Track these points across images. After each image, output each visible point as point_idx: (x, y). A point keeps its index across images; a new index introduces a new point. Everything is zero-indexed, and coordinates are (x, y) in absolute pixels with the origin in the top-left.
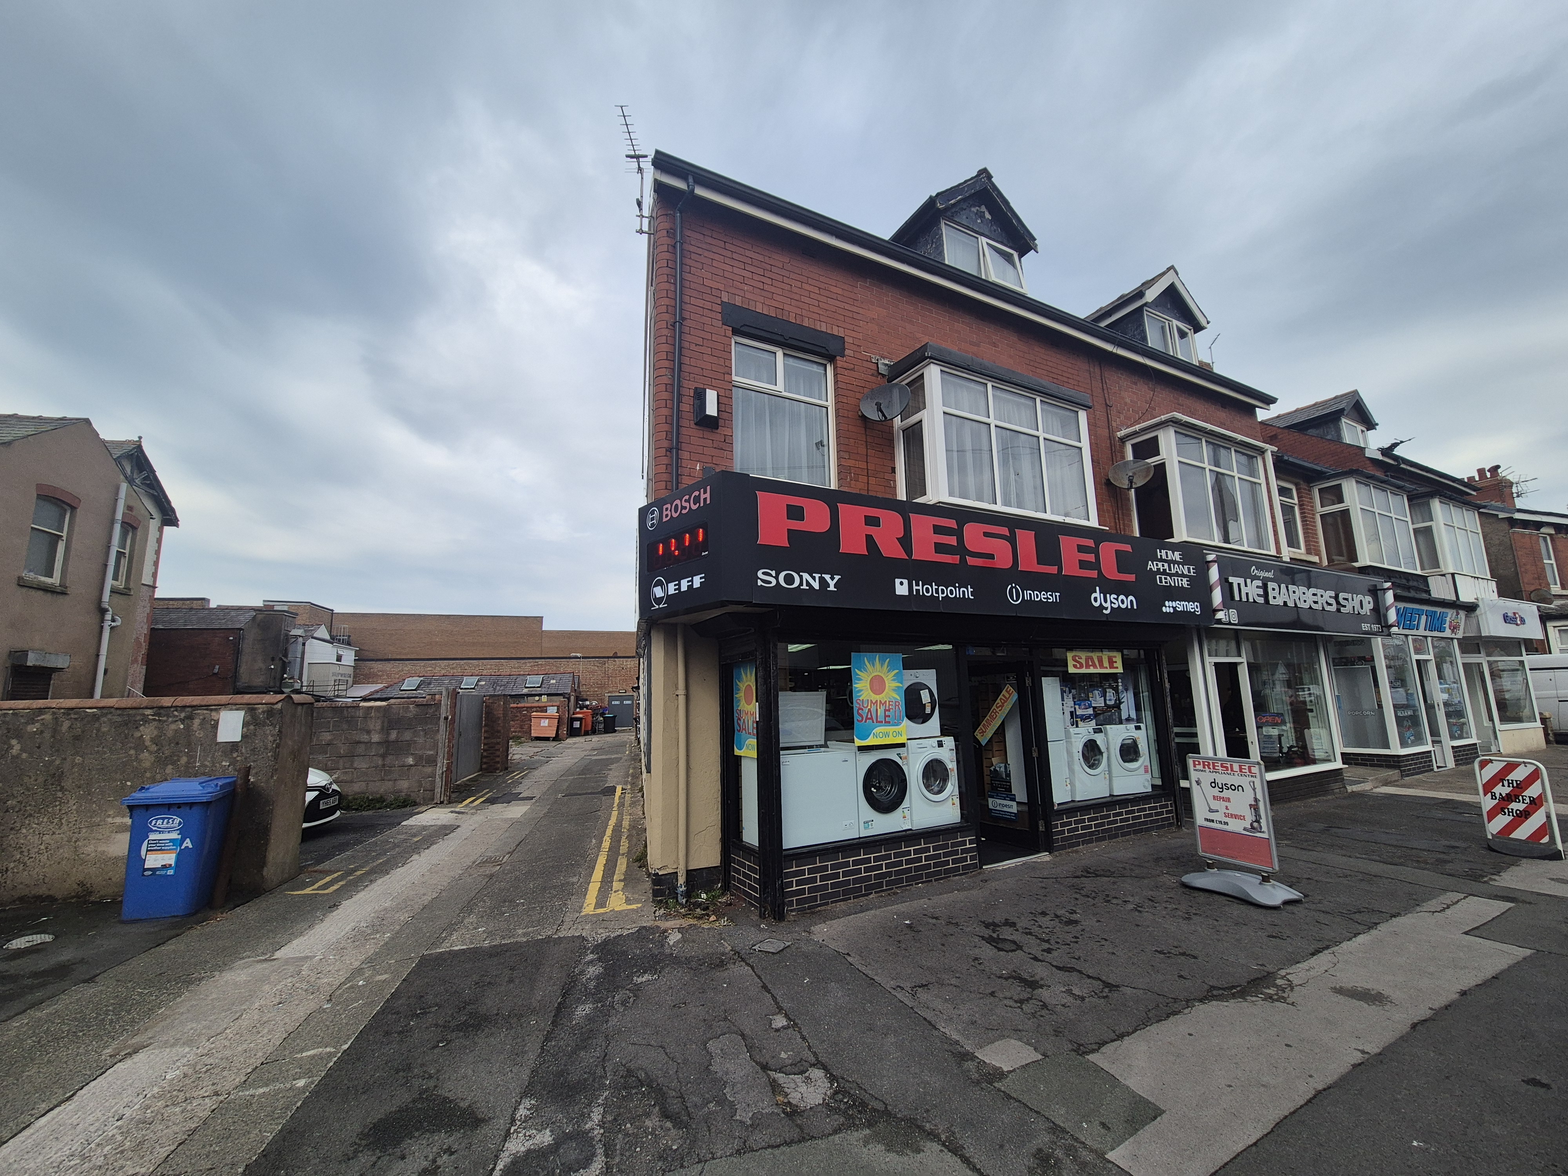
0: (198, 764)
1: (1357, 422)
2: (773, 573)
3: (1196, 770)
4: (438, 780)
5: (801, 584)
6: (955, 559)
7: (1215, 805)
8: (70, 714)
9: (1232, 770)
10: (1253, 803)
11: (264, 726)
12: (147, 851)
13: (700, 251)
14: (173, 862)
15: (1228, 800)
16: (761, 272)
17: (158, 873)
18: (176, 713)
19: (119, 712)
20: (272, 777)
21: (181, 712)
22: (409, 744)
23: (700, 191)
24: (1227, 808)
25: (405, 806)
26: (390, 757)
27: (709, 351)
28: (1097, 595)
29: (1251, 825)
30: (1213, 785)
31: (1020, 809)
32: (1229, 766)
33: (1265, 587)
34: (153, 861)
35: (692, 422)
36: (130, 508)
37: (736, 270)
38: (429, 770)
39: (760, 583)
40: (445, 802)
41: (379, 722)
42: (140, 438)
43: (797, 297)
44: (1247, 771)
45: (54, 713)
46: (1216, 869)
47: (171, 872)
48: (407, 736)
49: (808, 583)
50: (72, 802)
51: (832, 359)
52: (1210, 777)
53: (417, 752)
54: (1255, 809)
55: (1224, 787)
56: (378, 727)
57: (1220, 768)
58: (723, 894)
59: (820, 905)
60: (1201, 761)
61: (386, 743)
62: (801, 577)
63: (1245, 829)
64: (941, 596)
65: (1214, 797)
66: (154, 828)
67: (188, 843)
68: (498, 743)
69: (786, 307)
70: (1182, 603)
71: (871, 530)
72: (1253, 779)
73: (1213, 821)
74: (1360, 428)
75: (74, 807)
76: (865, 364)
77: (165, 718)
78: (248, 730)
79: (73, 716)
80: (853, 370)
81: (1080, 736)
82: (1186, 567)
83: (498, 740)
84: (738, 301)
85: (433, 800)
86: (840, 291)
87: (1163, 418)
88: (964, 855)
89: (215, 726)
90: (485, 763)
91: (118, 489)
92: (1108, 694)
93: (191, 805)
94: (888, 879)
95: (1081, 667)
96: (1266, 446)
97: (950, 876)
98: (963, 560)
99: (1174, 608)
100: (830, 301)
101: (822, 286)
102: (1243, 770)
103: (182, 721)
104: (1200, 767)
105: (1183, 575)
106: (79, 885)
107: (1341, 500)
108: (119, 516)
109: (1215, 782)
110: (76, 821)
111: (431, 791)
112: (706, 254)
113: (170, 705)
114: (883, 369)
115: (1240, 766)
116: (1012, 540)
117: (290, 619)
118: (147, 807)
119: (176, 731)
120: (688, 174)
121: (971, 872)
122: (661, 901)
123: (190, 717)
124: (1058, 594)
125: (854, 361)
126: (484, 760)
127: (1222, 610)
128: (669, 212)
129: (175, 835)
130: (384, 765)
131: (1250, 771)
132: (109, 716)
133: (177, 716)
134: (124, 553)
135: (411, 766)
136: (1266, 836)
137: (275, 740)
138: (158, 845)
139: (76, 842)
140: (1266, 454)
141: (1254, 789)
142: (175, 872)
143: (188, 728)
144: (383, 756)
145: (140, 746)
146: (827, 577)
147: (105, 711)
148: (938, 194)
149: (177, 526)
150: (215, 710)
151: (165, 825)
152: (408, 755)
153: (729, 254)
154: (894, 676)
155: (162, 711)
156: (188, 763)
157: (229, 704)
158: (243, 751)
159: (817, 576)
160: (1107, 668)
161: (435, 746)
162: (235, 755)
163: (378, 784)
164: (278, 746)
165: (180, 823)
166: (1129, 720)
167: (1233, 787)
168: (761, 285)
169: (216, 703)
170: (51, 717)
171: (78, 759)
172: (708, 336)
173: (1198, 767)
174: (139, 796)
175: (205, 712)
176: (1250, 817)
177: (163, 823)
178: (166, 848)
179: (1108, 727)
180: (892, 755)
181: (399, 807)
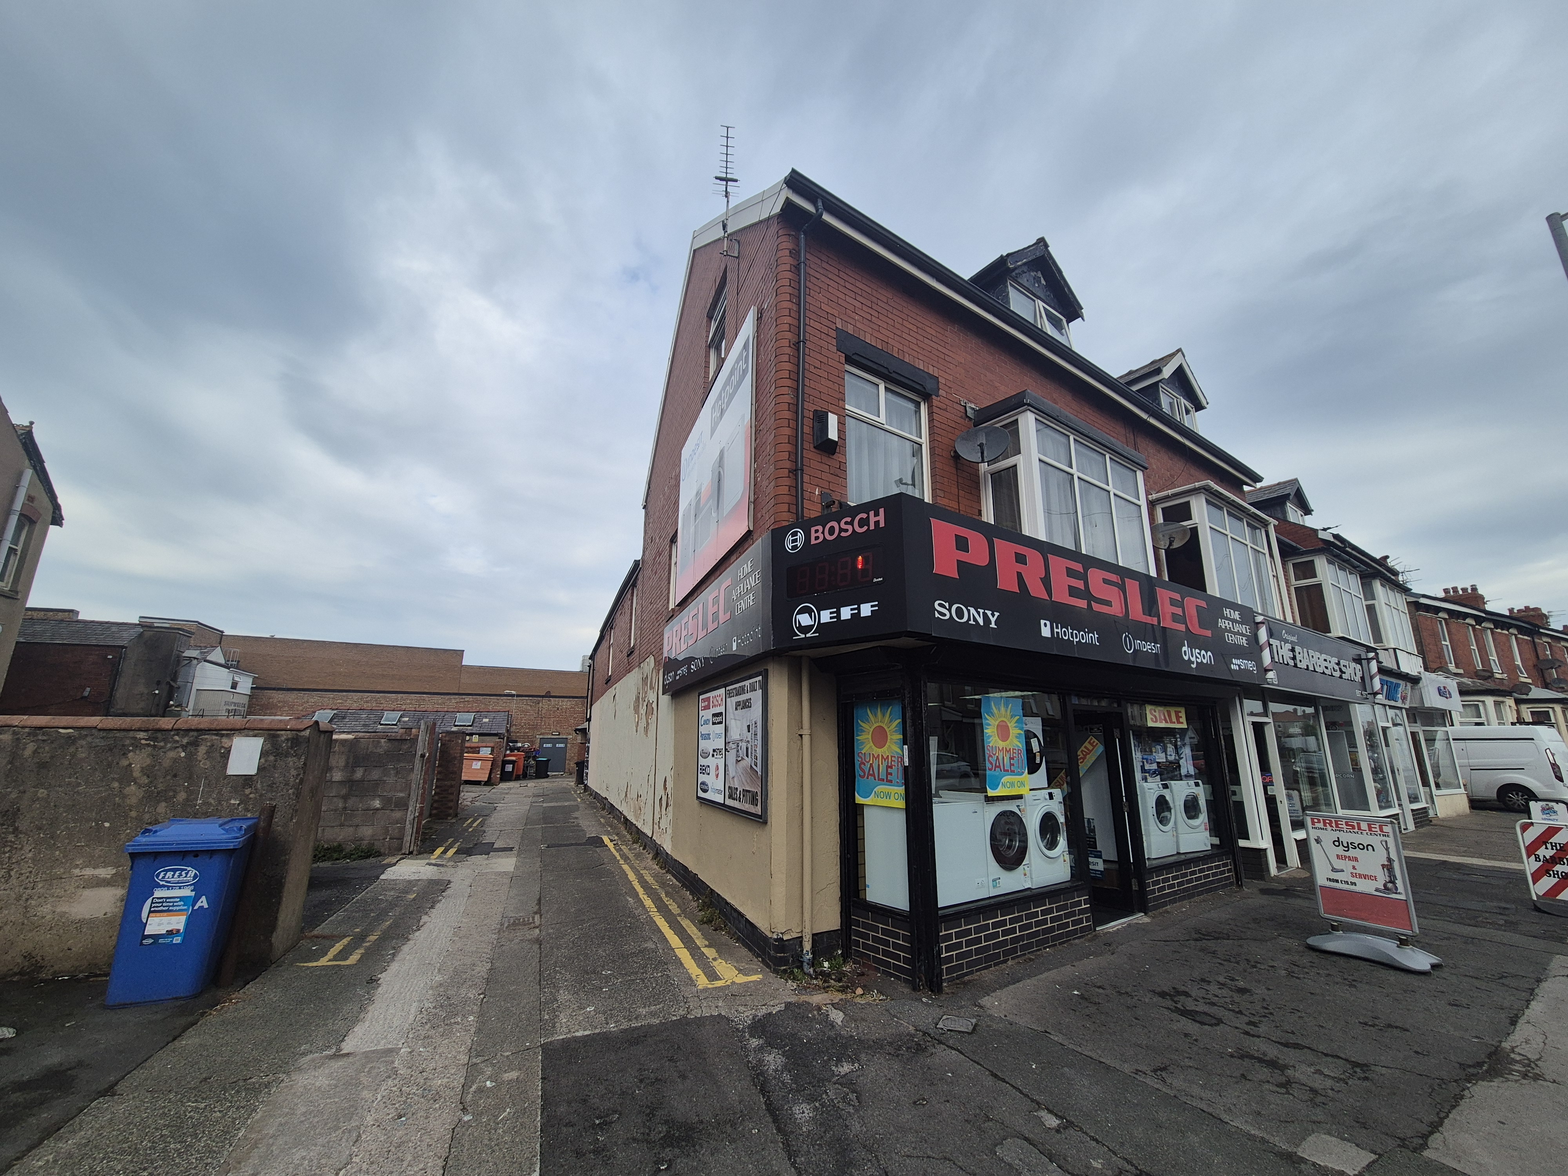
0: (199, 802)
1: (1297, 507)
2: (947, 605)
3: (1316, 828)
4: (408, 826)
5: (969, 619)
6: (1082, 604)
7: (1339, 864)
8: (37, 735)
9: (1359, 828)
10: (1386, 863)
11: (286, 757)
12: (150, 912)
13: (818, 275)
14: (181, 927)
15: (1356, 859)
16: (869, 304)
17: (161, 941)
18: (177, 738)
19: (102, 734)
20: (292, 819)
21: (183, 736)
22: (378, 784)
23: (827, 217)
24: (1354, 868)
25: (368, 857)
26: (354, 799)
27: (825, 375)
28: (1185, 648)
29: (1385, 885)
30: (1337, 843)
31: (1106, 866)
32: (1356, 825)
33: (1293, 650)
34: (156, 925)
35: (812, 446)
36: (30, 498)
37: (848, 299)
38: (398, 815)
39: (937, 615)
40: (415, 853)
41: (344, 758)
42: (32, 423)
43: (899, 333)
44: (1378, 829)
45: (14, 733)
46: (1341, 932)
47: (177, 940)
48: (376, 774)
49: (975, 620)
50: (27, 848)
51: (927, 397)
52: (1335, 835)
53: (385, 794)
54: (1388, 870)
55: (1350, 846)
56: (342, 763)
57: (1344, 826)
58: (845, 962)
59: (966, 974)
60: (1321, 819)
61: (350, 783)
62: (969, 611)
63: (1377, 890)
64: (1075, 640)
65: (1338, 856)
66: (161, 883)
67: (203, 902)
68: (452, 786)
69: (890, 341)
70: (1244, 661)
71: (1020, 567)
72: (1385, 838)
73: (1337, 881)
74: (1300, 512)
75: (30, 855)
76: (956, 406)
77: (162, 744)
78: (266, 761)
79: (40, 738)
80: (945, 410)
81: (1152, 791)
82: (1244, 626)
83: (453, 783)
84: (850, 330)
85: (401, 849)
86: (934, 333)
87: (1197, 484)
88: (1081, 916)
89: (226, 755)
90: (436, 808)
91: (20, 475)
92: (1168, 749)
93: (211, 853)
94: (1021, 943)
95: (1156, 722)
96: (1271, 520)
97: (1070, 940)
98: (1089, 605)
99: (1239, 666)
100: (926, 341)
101: (919, 325)
102: (1373, 829)
103: (184, 748)
104: (1321, 825)
105: (1242, 635)
106: (25, 957)
107: (1314, 576)
108: (18, 506)
109: (1338, 841)
110: (31, 872)
111: (398, 839)
112: (823, 278)
113: (170, 727)
114: (970, 413)
115: (1369, 826)
116: (1122, 588)
117: (185, 638)
118: (156, 855)
119: (175, 760)
120: (818, 198)
121: (1087, 935)
122: (785, 971)
123: (195, 744)
124: (1159, 645)
125: (947, 402)
126: (435, 805)
127: (1272, 670)
128: (792, 233)
129: (187, 892)
130: (345, 808)
131: (1381, 830)
132: (89, 739)
133: (177, 742)
134: (16, 550)
135: (377, 809)
136: (1403, 897)
137: (298, 775)
138: (164, 904)
139: (27, 900)
140: (1269, 526)
141: (1387, 849)
142: (183, 941)
143: (191, 756)
144: (345, 798)
145: (126, 777)
146: (989, 613)
147: (84, 732)
148: (1008, 255)
149: (61, 525)
150: (227, 735)
151: (176, 879)
152: (374, 797)
153: (842, 282)
154: (1016, 722)
155: (159, 735)
156: (187, 800)
157: (245, 729)
158: (259, 786)
159: (981, 611)
160: (1174, 723)
161: (408, 786)
162: (247, 791)
163: (337, 830)
164: (302, 781)
165: (195, 876)
166: (1188, 776)
167: (1361, 847)
168: (869, 317)
169: (230, 727)
170: (10, 737)
171: (42, 792)
172: (825, 360)
173: (1317, 825)
174: (144, 841)
175: (214, 737)
176: (1382, 878)
177: (173, 875)
178: (174, 908)
179: (1172, 782)
180: (1011, 806)
181: (361, 858)
